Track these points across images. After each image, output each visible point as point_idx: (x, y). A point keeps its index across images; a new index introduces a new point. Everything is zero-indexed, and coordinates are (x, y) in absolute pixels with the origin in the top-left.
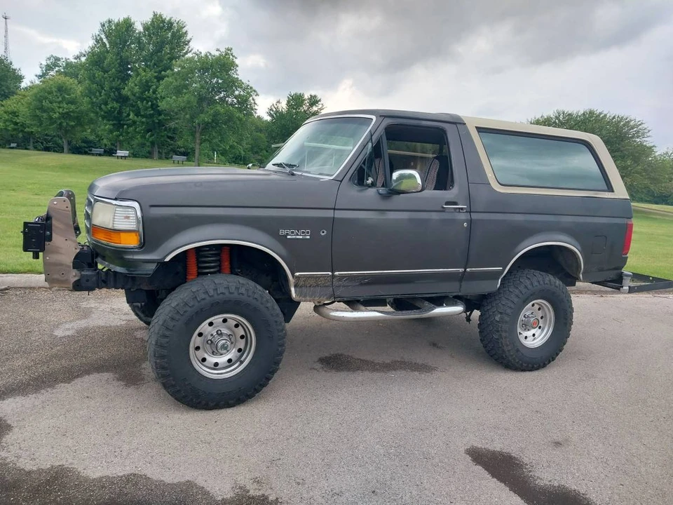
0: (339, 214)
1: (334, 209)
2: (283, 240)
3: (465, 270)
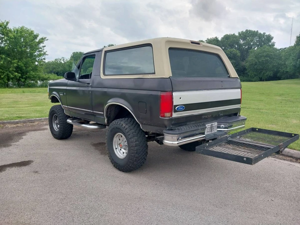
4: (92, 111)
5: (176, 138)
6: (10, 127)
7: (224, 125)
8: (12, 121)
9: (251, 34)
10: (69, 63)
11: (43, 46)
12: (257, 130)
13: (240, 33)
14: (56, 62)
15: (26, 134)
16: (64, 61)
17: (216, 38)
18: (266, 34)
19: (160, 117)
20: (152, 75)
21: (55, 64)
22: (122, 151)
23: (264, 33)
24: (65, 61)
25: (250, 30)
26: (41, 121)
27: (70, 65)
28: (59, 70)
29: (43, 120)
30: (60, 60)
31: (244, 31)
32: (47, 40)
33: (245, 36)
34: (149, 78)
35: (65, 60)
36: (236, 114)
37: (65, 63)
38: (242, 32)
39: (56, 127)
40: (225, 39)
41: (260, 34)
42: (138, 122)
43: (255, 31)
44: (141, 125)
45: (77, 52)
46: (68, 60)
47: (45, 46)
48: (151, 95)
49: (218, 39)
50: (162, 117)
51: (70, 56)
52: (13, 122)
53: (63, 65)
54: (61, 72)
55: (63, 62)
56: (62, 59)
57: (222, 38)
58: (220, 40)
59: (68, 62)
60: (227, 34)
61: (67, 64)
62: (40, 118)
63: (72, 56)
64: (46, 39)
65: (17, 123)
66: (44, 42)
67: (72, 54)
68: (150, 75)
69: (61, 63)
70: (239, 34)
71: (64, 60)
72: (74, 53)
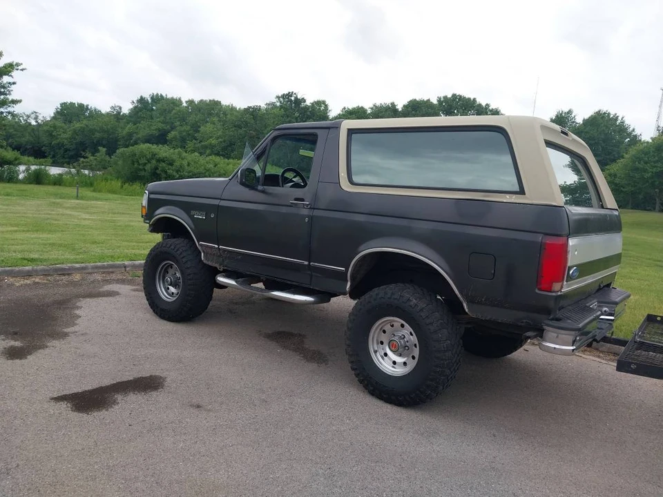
0: (223, 203)
1: (221, 199)
2: (192, 217)
3: (309, 263)
4: (306, 263)
5: (571, 339)
6: (17, 284)
7: (607, 307)
8: (17, 269)
9: (463, 104)
10: (51, 127)
11: (10, 83)
12: (659, 319)
13: (440, 98)
14: (16, 122)
15: (78, 304)
16: (37, 122)
17: (393, 104)
18: (490, 108)
19: (537, 291)
20: (514, 196)
21: (14, 126)
22: (390, 359)
23: (487, 105)
24: (39, 121)
25: (461, 96)
26: (84, 272)
27: (53, 131)
28: (23, 140)
29: (90, 271)
30: (28, 117)
31: (449, 96)
32: (22, 70)
33: (451, 106)
34: (505, 201)
35: (40, 118)
36: (608, 285)
37: (39, 125)
38: (445, 97)
39: (168, 293)
40: (410, 109)
41: (480, 105)
42: (459, 296)
43: (469, 99)
44: (467, 305)
45: (71, 103)
46: (49, 119)
47: (14, 83)
48: (515, 240)
49: (397, 107)
50: (540, 289)
51: (54, 111)
52: (19, 272)
53: (33, 129)
54: (28, 147)
55: (34, 123)
56: (33, 116)
57: (404, 106)
58: (400, 110)
59: (46, 123)
60: (415, 100)
61: (45, 128)
62: (83, 265)
63: (57, 112)
64: (20, 68)
65: (29, 274)
66: (13, 74)
67: (59, 106)
68: (508, 196)
69: (30, 124)
70: (439, 100)
71: (36, 118)
72: (65, 103)
